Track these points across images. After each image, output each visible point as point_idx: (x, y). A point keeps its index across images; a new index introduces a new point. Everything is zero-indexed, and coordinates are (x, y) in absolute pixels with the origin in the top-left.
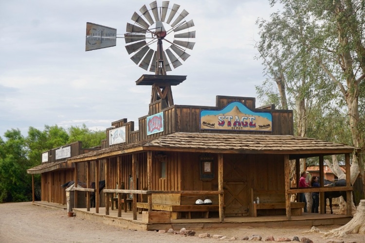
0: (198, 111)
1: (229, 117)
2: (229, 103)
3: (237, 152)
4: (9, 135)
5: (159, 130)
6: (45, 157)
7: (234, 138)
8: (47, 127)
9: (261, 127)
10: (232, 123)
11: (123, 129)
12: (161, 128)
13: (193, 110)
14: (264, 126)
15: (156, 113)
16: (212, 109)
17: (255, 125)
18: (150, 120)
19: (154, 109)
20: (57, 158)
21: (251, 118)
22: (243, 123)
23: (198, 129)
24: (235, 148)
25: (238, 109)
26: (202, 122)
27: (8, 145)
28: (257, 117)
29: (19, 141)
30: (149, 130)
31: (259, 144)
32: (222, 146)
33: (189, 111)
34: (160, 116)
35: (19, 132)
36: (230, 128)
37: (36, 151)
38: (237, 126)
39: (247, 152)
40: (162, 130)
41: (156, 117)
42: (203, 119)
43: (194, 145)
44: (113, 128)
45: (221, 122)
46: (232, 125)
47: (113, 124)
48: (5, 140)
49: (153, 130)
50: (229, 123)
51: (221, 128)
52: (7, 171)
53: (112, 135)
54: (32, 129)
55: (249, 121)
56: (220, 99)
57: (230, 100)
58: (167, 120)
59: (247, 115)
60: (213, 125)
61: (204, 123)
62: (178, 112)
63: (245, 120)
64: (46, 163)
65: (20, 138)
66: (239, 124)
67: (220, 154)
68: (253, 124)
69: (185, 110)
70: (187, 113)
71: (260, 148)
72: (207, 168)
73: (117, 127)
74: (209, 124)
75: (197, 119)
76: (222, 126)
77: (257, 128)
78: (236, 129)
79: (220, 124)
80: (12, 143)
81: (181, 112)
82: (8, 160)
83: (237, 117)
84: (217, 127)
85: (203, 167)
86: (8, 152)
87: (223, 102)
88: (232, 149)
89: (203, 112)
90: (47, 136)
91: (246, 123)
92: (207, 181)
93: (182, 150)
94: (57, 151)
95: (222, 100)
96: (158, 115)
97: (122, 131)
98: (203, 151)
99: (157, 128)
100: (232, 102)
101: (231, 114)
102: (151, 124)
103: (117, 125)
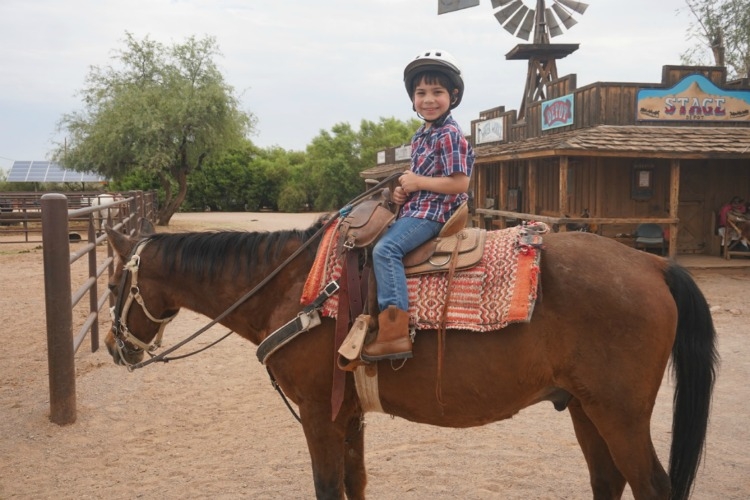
0: (633, 91)
1: (683, 100)
2: (683, 77)
3: (705, 157)
4: (337, 130)
5: (565, 121)
6: (381, 158)
7: (694, 134)
8: (383, 120)
9: (733, 114)
10: (688, 109)
11: (499, 121)
12: (568, 120)
13: (626, 90)
14: (739, 113)
15: (559, 96)
16: (655, 87)
17: (723, 112)
18: (547, 108)
19: (556, 91)
20: (397, 158)
21: (718, 100)
22: (704, 108)
23: (632, 120)
24: (703, 150)
25: (697, 86)
26: (639, 109)
27: (336, 142)
28: (728, 99)
29: (350, 137)
30: (546, 122)
31: (738, 142)
32: (680, 147)
33: (619, 91)
34: (568, 101)
35: (349, 126)
36: (683, 118)
37: (370, 149)
38: (695, 114)
39: (722, 157)
40: (570, 122)
41: (560, 103)
42: (642, 103)
43: (635, 145)
44: (480, 121)
45: (669, 108)
46: (687, 113)
47: (482, 114)
48: (333, 135)
49: (553, 122)
50: (683, 110)
51: (669, 117)
52: (336, 174)
53: (479, 130)
54: (364, 122)
55: (714, 106)
56: (669, 71)
57: (686, 72)
58: (580, 107)
59: (713, 96)
60: (657, 113)
61: (643, 110)
62: (603, 93)
63: (709, 105)
64: (382, 164)
65: (350, 133)
66: (699, 111)
67: (676, 160)
68: (722, 109)
69: (613, 90)
70: (615, 95)
71: (744, 150)
72: (644, 180)
73: (488, 119)
74: (650, 112)
75: (632, 103)
76: (671, 114)
77: (727, 117)
78: (692, 118)
79: (667, 111)
80: (341, 139)
81: (607, 93)
82: (337, 160)
83: (695, 100)
84: (663, 116)
85: (637, 180)
86: (338, 150)
87: (674, 76)
88: (699, 152)
89: (642, 93)
90: (382, 130)
91: (711, 109)
92: (643, 201)
93: (616, 155)
94: (397, 150)
95: (672, 72)
96: (563, 99)
97: (497, 124)
98: (650, 156)
99: (562, 120)
100: (689, 75)
101: (685, 95)
102: (549, 115)
103: (490, 115)
